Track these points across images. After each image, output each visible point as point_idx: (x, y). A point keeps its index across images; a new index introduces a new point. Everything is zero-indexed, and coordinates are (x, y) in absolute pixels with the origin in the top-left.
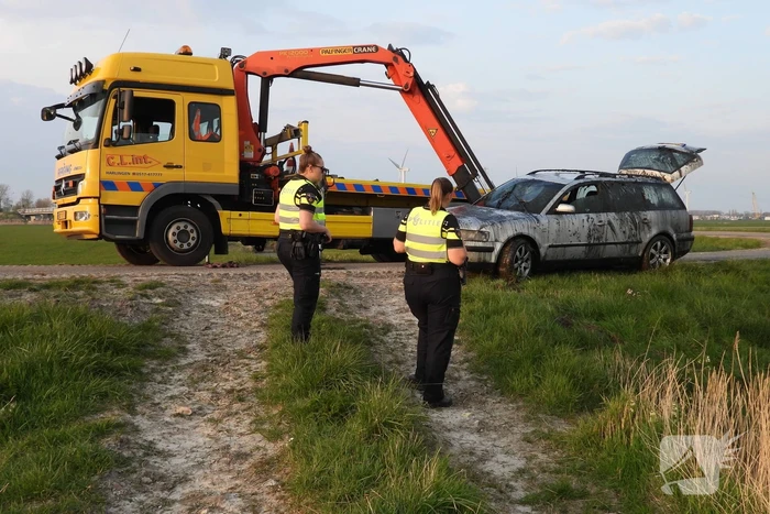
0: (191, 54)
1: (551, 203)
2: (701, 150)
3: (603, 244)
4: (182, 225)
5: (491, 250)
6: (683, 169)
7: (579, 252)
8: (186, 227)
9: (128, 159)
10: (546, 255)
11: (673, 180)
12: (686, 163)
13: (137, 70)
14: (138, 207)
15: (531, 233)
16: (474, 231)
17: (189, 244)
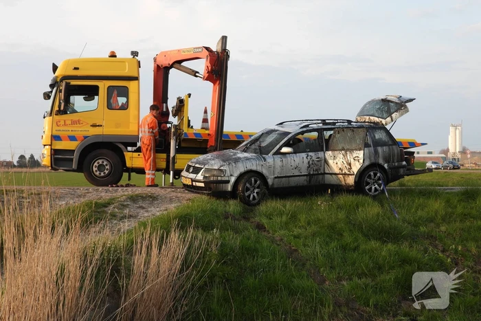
0: (115, 56)
1: (278, 147)
2: (411, 100)
3: (321, 174)
4: (100, 161)
5: (228, 182)
6: (393, 115)
7: (302, 181)
8: (103, 162)
9: (69, 122)
10: (273, 184)
11: (386, 124)
12: (396, 111)
13: (76, 69)
14: (74, 151)
15: (259, 169)
16: (215, 169)
17: (104, 173)
